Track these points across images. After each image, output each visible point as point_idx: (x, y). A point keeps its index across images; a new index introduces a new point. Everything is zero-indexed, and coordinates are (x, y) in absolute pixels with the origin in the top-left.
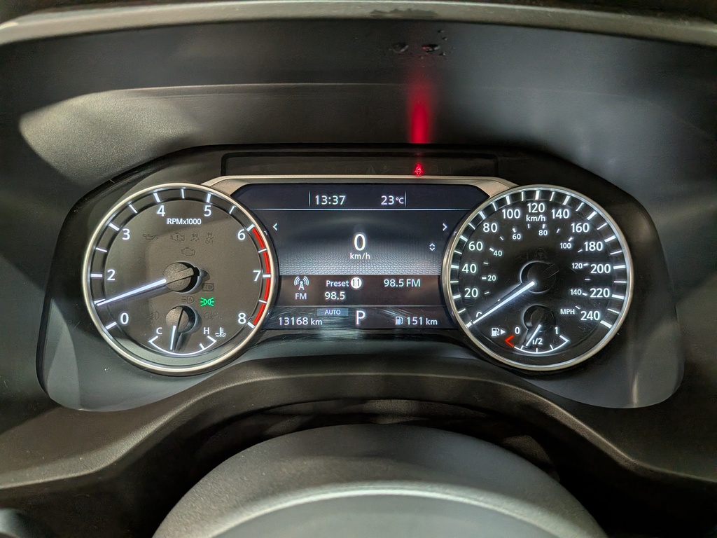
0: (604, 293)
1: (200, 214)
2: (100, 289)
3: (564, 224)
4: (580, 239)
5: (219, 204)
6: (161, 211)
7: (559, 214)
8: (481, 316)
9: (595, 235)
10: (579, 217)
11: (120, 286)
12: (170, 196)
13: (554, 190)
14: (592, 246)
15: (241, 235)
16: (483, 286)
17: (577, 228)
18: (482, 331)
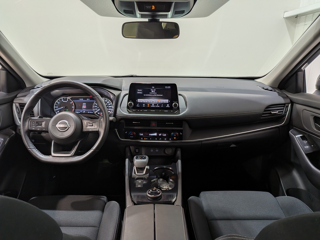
0: (111, 109)
1: (67, 101)
2: (56, 108)
3: (106, 102)
4: (108, 104)
5: (69, 100)
6: (63, 100)
7: (106, 101)
8: (97, 111)
9: (110, 103)
10: (108, 101)
11: (57, 108)
12: (64, 99)
13: (105, 98)
14: (109, 104)
15: (71, 103)
16: (97, 108)
17: (108, 102)
18: (97, 113)
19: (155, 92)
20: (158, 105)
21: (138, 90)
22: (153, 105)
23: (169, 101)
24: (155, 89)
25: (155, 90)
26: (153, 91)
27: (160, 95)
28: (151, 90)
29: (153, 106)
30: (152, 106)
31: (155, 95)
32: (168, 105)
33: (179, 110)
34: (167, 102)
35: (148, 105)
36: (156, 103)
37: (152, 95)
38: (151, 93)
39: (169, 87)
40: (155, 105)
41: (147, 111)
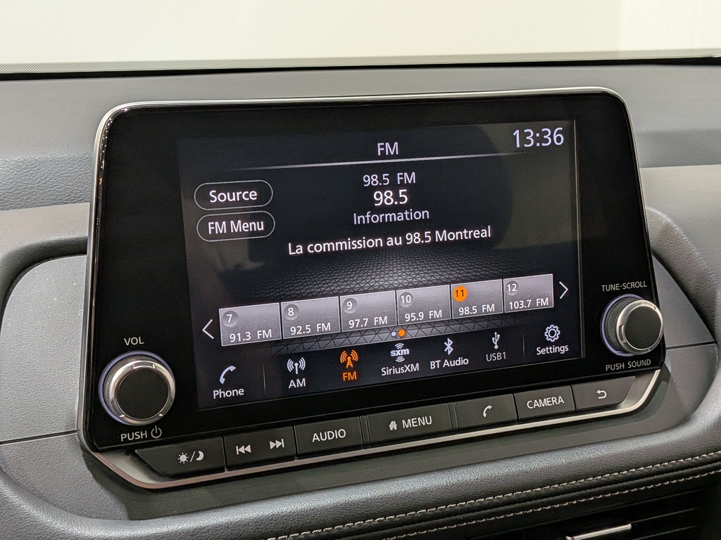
19: (413, 205)
20: (449, 347)
21: (215, 197)
22: (400, 353)
23: (557, 290)
24: (407, 168)
25: (411, 178)
26: (384, 198)
27: (465, 234)
28: (371, 180)
29: (402, 365)
30: (392, 362)
31: (414, 238)
32: (552, 332)
33: (665, 377)
34: (546, 302)
35: (348, 359)
36: (434, 324)
37: (376, 242)
38: (368, 217)
39: (555, 136)
40: (423, 347)
41: (340, 434)
